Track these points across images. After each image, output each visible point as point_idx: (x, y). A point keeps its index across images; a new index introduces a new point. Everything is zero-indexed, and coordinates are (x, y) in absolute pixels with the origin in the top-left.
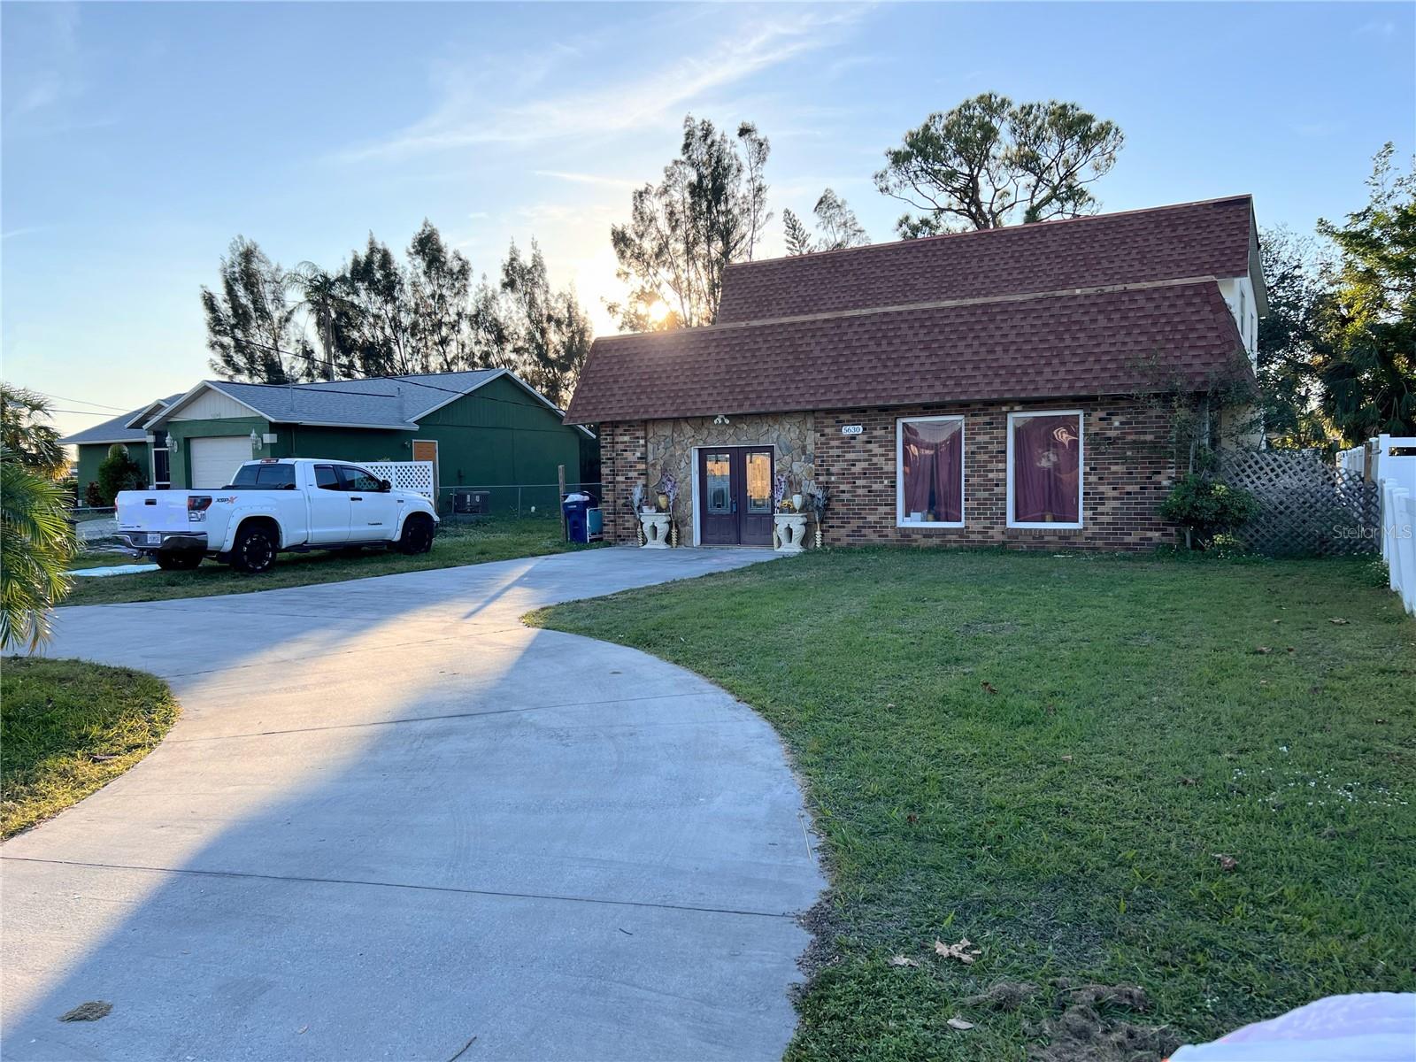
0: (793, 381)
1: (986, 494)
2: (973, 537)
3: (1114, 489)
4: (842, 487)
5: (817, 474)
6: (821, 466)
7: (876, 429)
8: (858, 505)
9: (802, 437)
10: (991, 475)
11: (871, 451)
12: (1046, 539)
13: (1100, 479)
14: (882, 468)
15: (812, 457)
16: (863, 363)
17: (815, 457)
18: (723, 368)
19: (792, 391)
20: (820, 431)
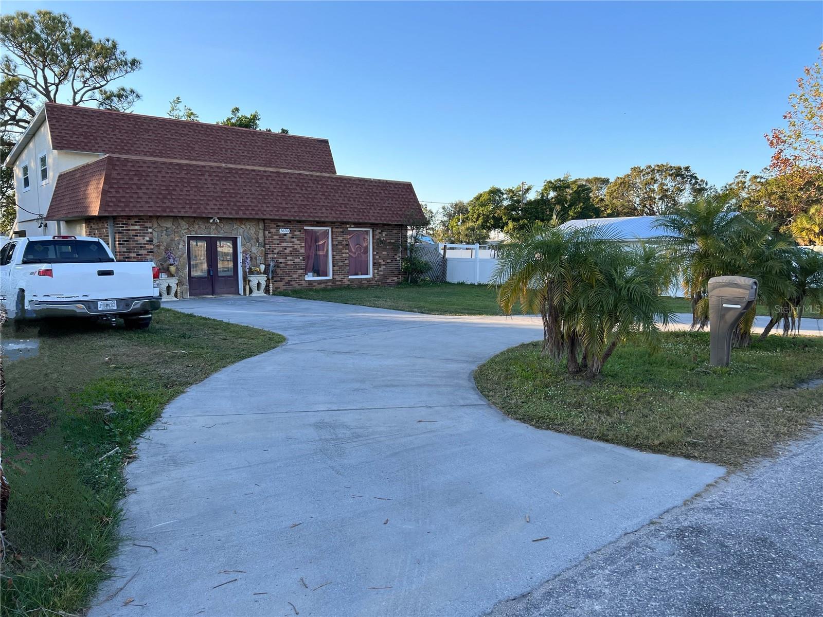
0: (264, 202)
1: (341, 264)
2: (338, 283)
3: (384, 261)
4: (280, 260)
5: (266, 254)
6: (269, 249)
7: (295, 231)
8: (288, 269)
9: (257, 233)
10: (344, 255)
11: (293, 242)
12: (363, 282)
13: (380, 257)
14: (299, 251)
15: (263, 244)
16: (297, 198)
17: (265, 244)
18: (218, 190)
19: (265, 208)
20: (267, 230)
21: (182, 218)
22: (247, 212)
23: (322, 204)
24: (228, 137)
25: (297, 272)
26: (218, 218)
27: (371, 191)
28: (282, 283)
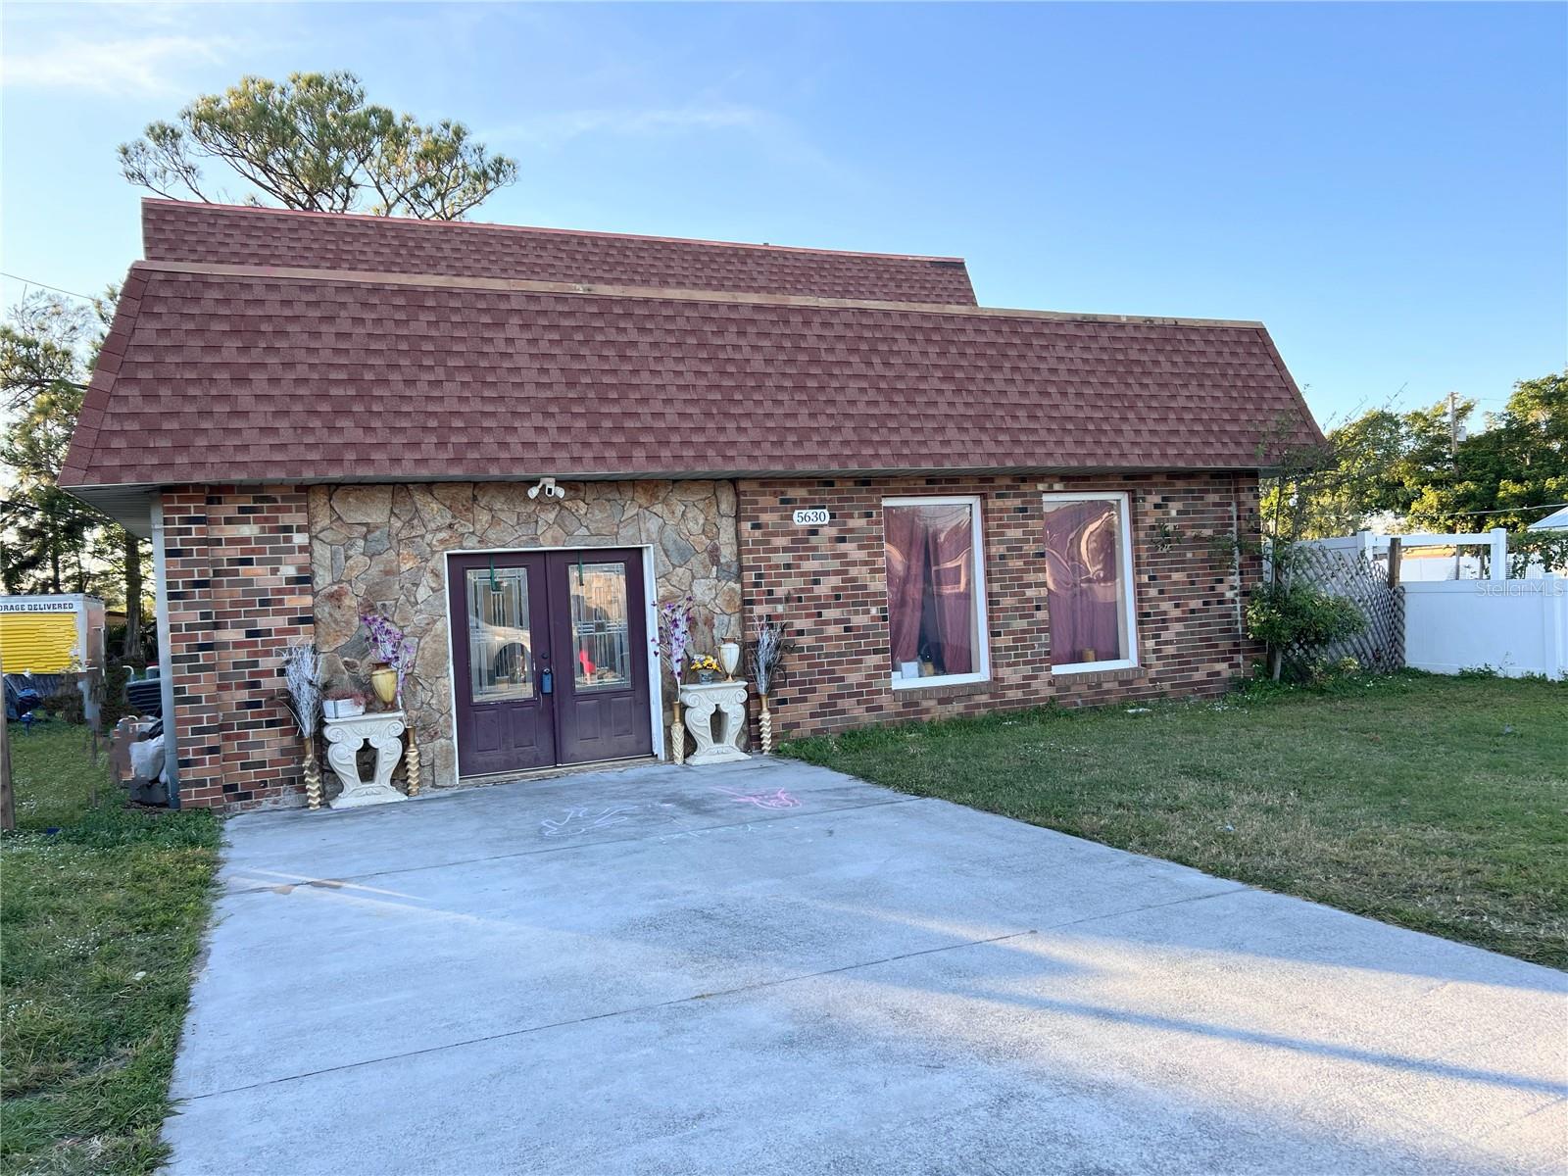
0: (727, 415)
1: (1022, 624)
2: (1012, 695)
3: (1177, 606)
4: (799, 624)
5: (746, 602)
6: (757, 585)
7: (851, 516)
9: (710, 530)
10: (1030, 593)
11: (845, 555)
12: (1106, 686)
13: (1161, 592)
14: (865, 587)
15: (734, 569)
16: (851, 394)
17: (741, 569)
18: (555, 376)
19: (733, 436)
20: (748, 519)
21: (429, 486)
22: (665, 453)
23: (943, 409)
24: (669, 267)
25: (860, 661)
26: (559, 483)
27: (1120, 357)
28: (805, 709)
